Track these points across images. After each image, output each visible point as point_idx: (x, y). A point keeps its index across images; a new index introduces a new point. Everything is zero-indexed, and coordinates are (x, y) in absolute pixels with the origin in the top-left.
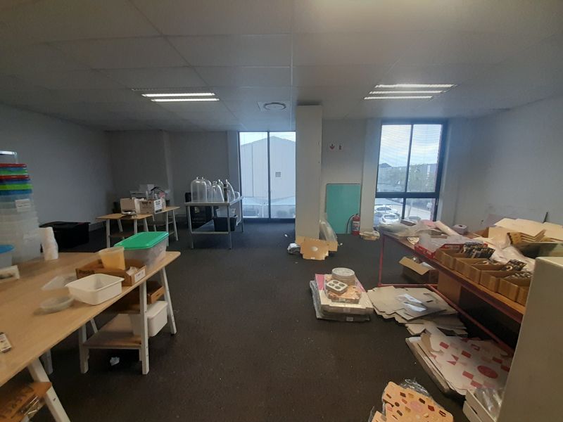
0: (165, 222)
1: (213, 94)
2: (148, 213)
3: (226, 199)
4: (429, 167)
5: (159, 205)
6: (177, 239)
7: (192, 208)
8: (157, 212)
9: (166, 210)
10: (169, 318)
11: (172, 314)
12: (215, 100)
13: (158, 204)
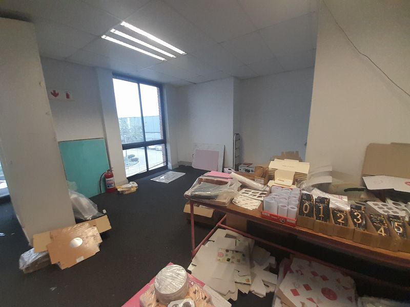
4: (128, 119)
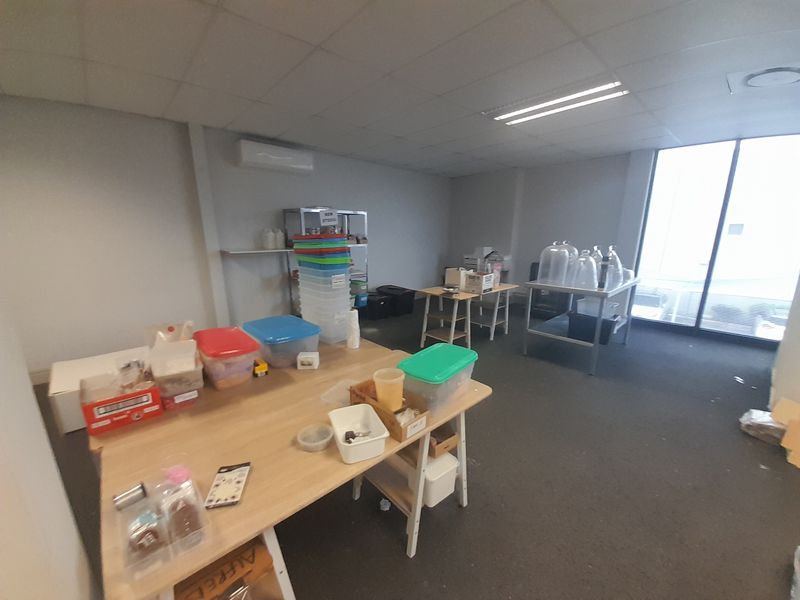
0: (494, 305)
1: (617, 84)
2: (473, 292)
3: (601, 285)
5: (490, 282)
6: (506, 332)
7: (537, 292)
8: (485, 291)
9: (498, 288)
10: (458, 481)
11: (464, 477)
12: (620, 94)
13: (488, 280)
